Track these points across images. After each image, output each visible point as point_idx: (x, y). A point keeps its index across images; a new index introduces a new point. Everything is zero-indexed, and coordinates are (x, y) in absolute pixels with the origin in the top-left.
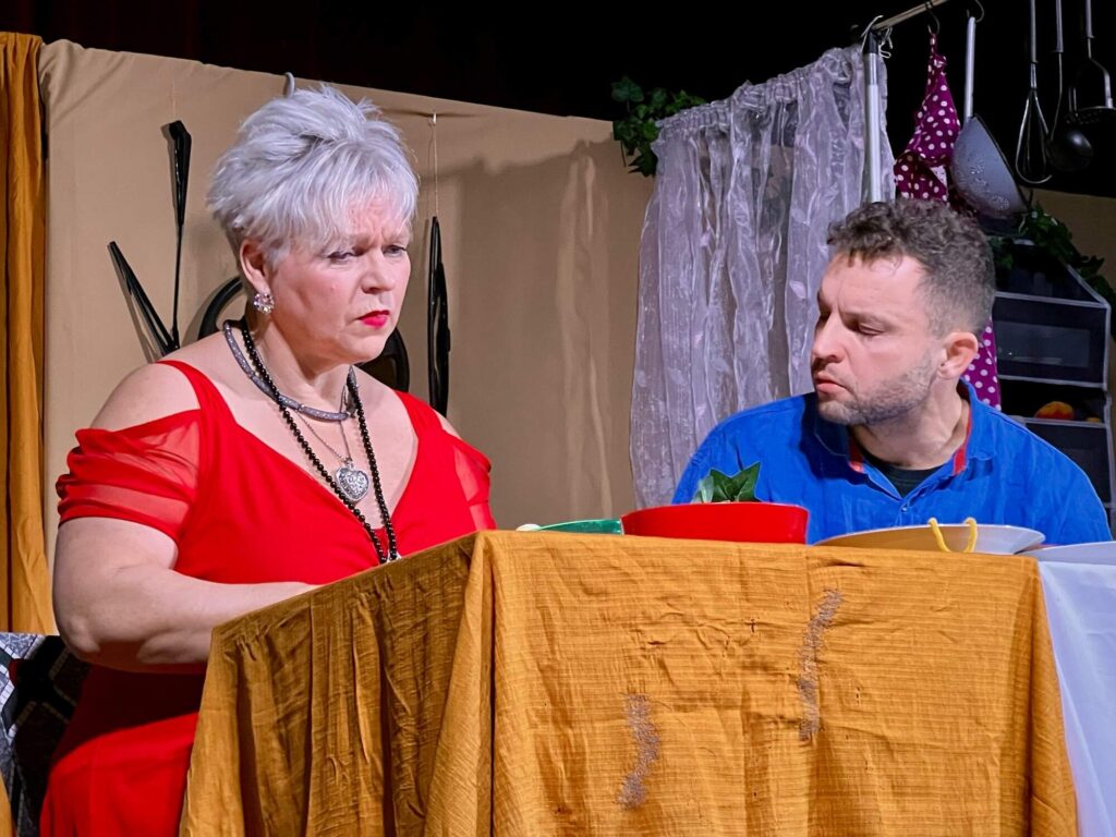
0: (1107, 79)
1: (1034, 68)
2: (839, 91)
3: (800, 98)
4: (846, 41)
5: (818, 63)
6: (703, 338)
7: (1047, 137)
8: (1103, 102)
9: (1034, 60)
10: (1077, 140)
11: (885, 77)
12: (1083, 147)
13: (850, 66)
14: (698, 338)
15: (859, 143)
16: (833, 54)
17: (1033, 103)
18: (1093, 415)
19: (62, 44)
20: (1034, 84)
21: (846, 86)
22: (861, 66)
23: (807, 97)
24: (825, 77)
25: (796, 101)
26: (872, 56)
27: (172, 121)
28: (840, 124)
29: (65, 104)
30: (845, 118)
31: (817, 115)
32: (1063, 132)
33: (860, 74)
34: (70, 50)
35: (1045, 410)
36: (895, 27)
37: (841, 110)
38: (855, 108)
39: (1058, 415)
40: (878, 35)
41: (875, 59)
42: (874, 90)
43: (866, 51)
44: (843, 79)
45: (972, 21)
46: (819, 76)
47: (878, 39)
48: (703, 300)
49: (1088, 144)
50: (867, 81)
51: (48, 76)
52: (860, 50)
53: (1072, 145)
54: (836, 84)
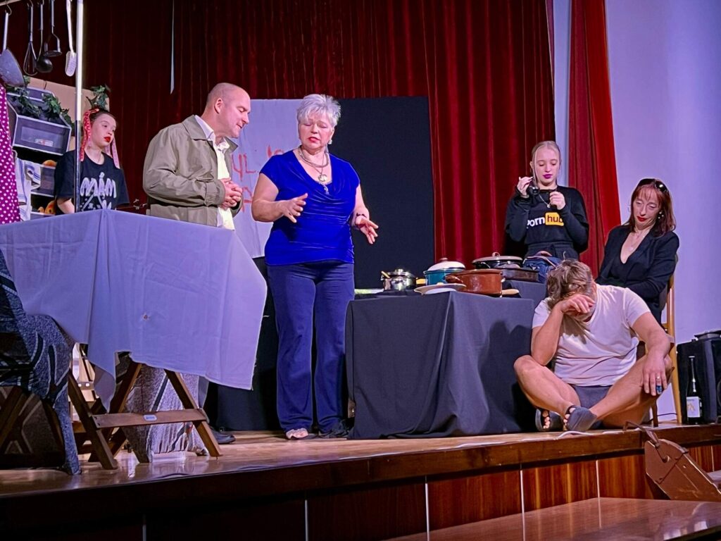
0: (58, 41)
1: (31, 34)
7: (35, 60)
8: (57, 49)
9: (32, 30)
10: (47, 62)
12: (49, 65)
17: (31, 47)
20: (31, 40)
32: (43, 57)
35: (46, 162)
39: (51, 165)
45: (7, 15)
49: (51, 63)
53: (45, 64)
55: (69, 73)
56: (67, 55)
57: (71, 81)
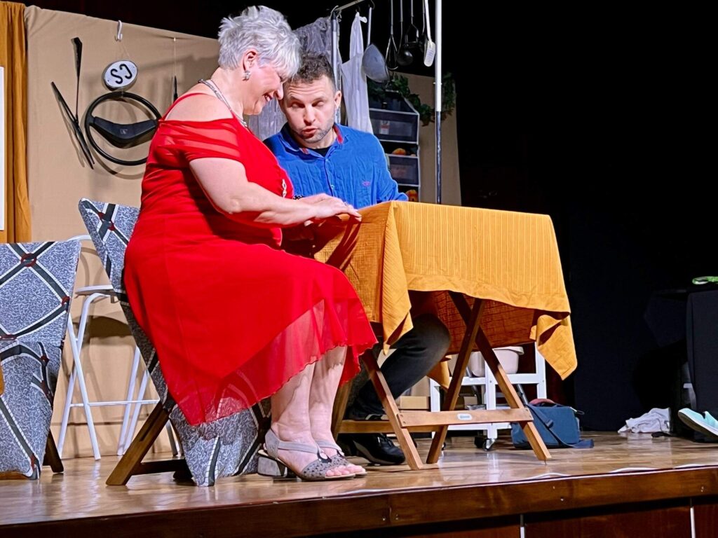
0: (417, 32)
1: (392, 27)
2: (322, 33)
3: (309, 36)
4: (325, 15)
5: (315, 23)
6: (274, 124)
7: (396, 53)
8: (415, 40)
9: (392, 23)
10: (407, 54)
11: (339, 28)
12: (409, 56)
13: (326, 24)
14: (272, 123)
15: (329, 52)
16: (320, 19)
17: (392, 40)
18: (413, 153)
19: (33, 7)
20: (392, 33)
21: (325, 32)
22: (330, 24)
23: (311, 35)
24: (318, 28)
25: (307, 37)
26: (334, 20)
27: (75, 37)
28: (323, 45)
29: (34, 30)
30: (325, 44)
31: (315, 43)
32: (403, 50)
33: (330, 27)
34: (36, 10)
35: (396, 151)
36: (343, 10)
37: (323, 40)
38: (328, 40)
39: (400, 153)
40: (336, 13)
41: (336, 22)
42: (335, 33)
43: (332, 19)
44: (324, 29)
45: (371, 9)
46: (315, 28)
47: (336, 15)
48: (274, 110)
49: (411, 55)
50: (332, 30)
51: (27, 19)
52: (330, 18)
53: (405, 55)
54: (321, 31)
55: (428, 63)
56: (425, 45)
57: (431, 71)
